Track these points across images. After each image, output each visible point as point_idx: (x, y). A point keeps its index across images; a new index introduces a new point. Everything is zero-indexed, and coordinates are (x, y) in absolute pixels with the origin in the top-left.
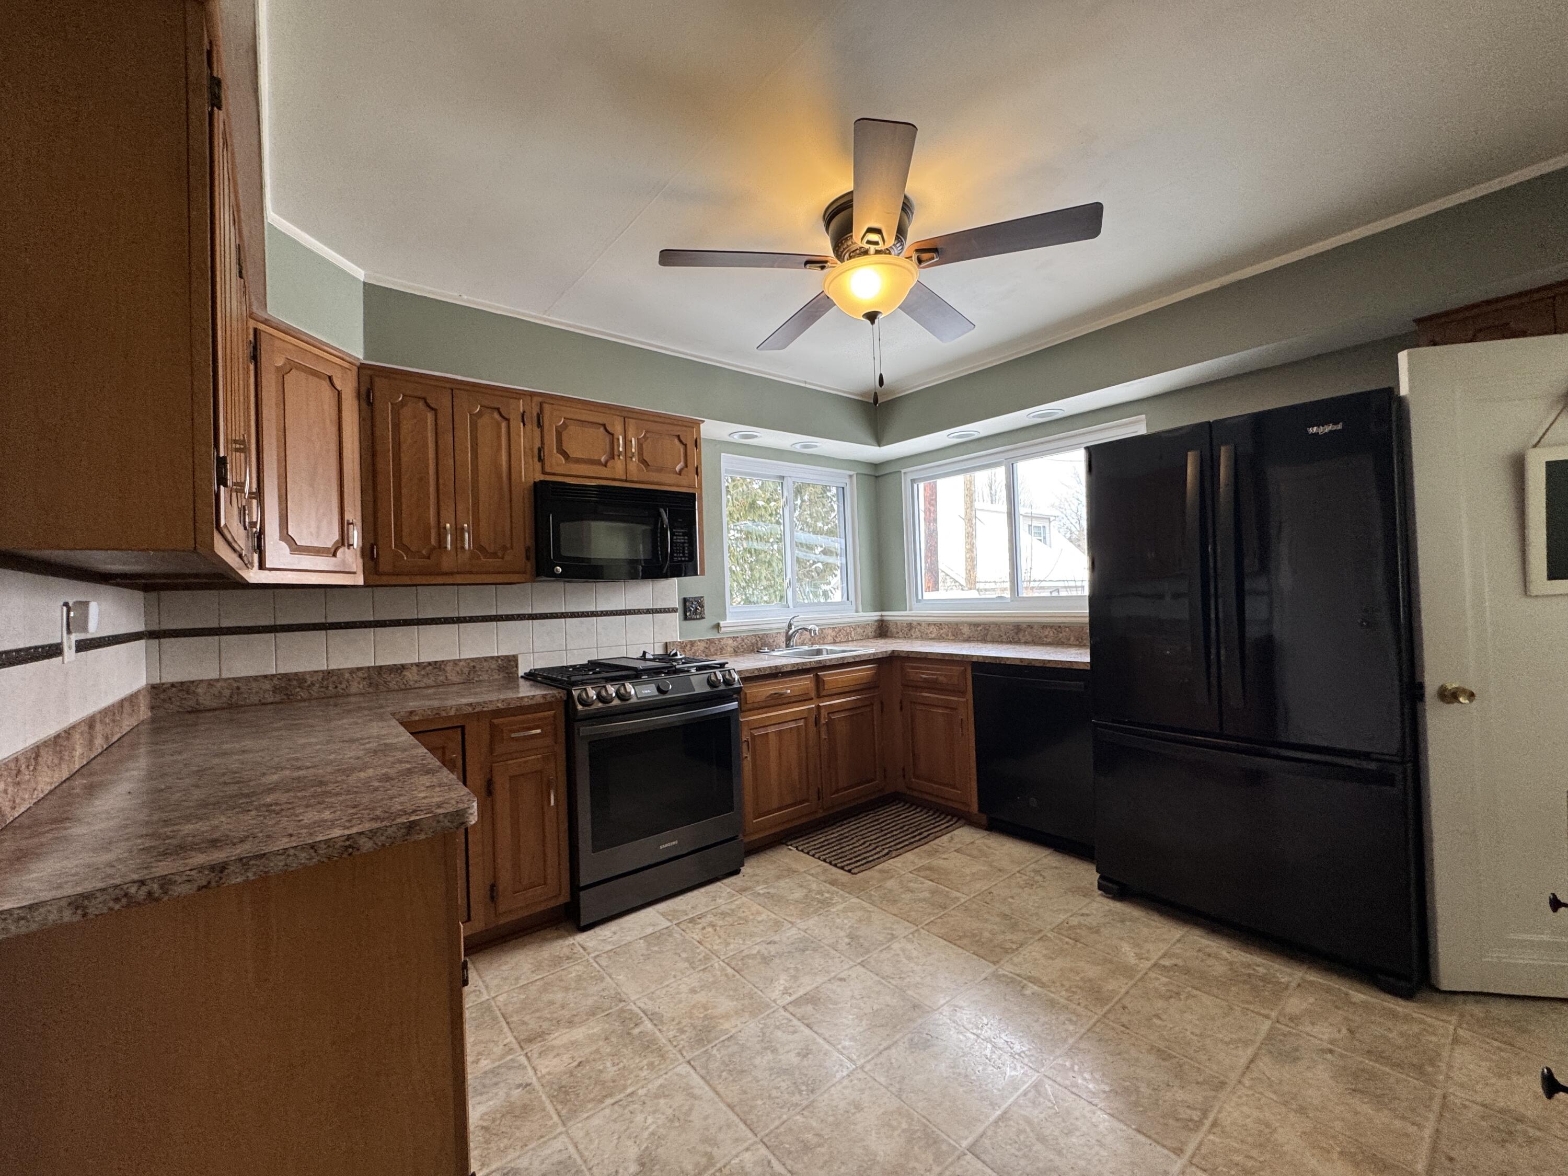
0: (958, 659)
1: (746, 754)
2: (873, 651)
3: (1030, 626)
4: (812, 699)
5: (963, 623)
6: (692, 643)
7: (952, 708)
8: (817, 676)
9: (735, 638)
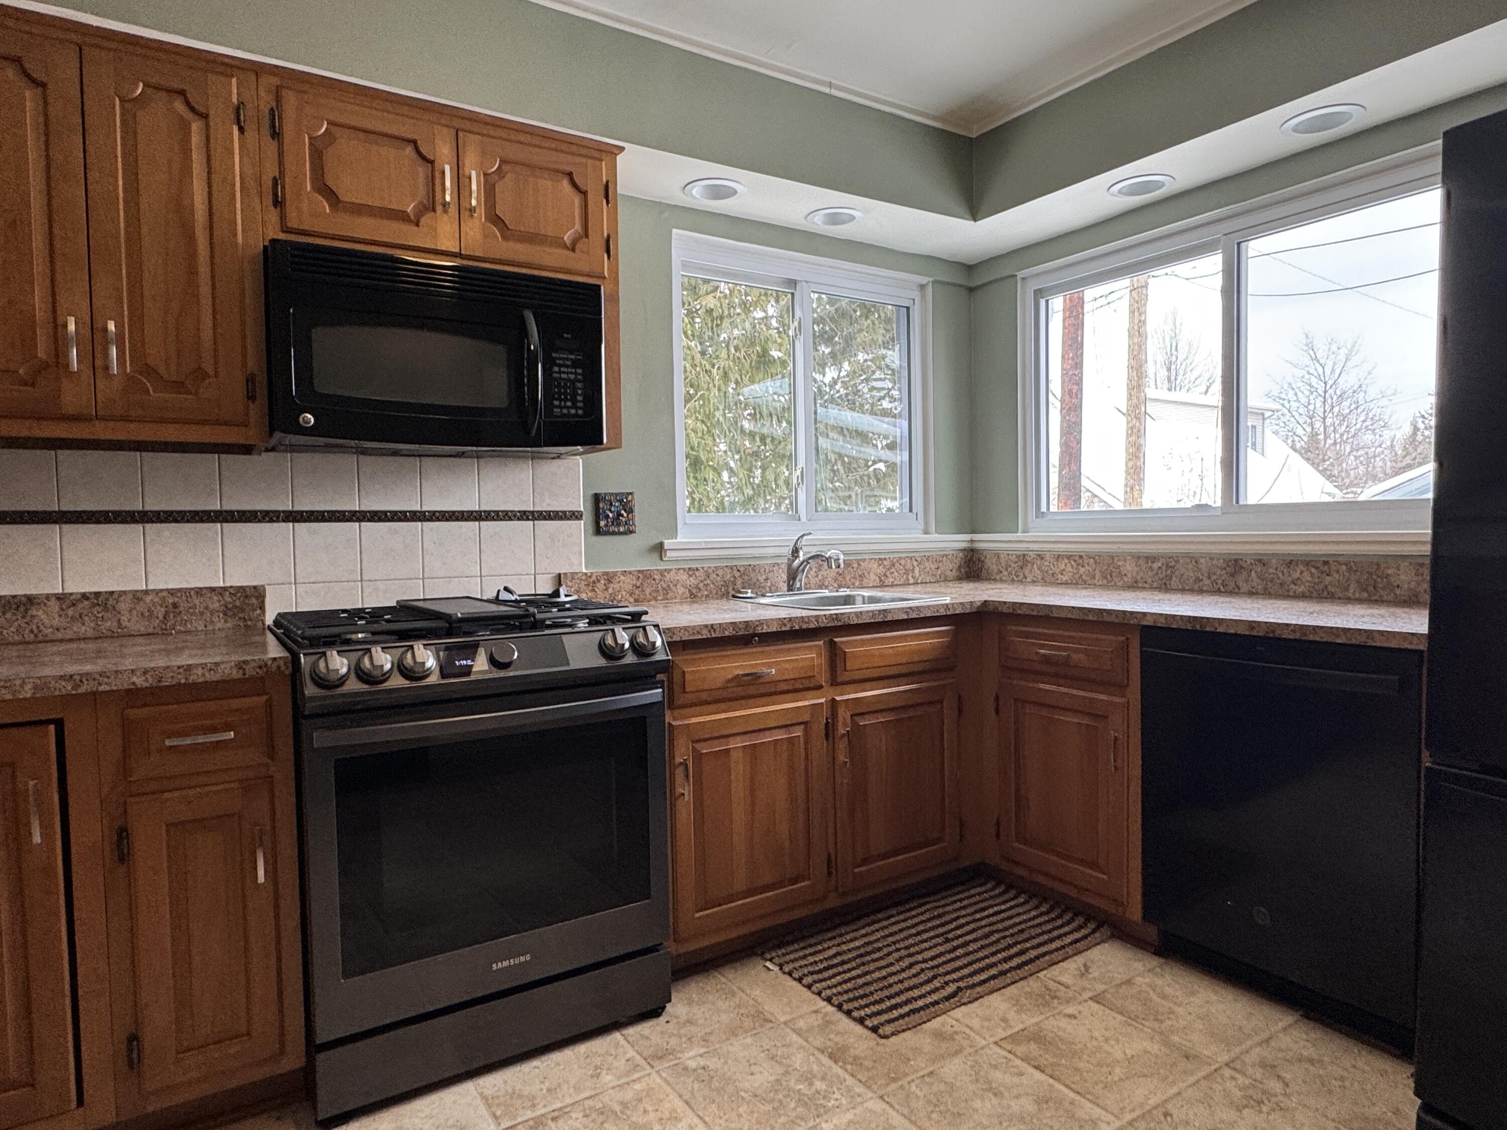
0: (1113, 619)
1: (685, 790)
2: (947, 600)
3: (1261, 561)
4: (820, 687)
5: (1123, 556)
6: (610, 578)
7: (1095, 716)
8: (832, 645)
9: (691, 571)
